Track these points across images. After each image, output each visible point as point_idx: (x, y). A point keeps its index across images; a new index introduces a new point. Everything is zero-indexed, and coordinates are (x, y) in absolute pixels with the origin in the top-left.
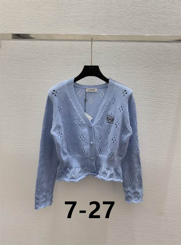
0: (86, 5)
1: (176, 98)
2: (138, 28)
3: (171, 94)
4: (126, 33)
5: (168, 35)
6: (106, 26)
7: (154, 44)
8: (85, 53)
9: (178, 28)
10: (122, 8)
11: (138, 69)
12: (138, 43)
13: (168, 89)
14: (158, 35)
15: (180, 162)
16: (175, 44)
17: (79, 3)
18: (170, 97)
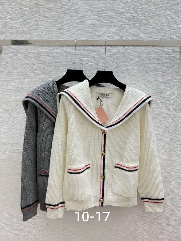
0: (85, 12)
1: (174, 99)
2: (134, 34)
3: (168, 96)
4: (124, 38)
5: (164, 40)
6: (104, 32)
7: (150, 48)
8: (85, 58)
9: (172, 33)
10: (119, 15)
11: (136, 73)
12: (135, 48)
13: (166, 92)
14: (154, 40)
15: (180, 164)
16: (170, 48)
17: (78, 11)
18: (168, 99)
